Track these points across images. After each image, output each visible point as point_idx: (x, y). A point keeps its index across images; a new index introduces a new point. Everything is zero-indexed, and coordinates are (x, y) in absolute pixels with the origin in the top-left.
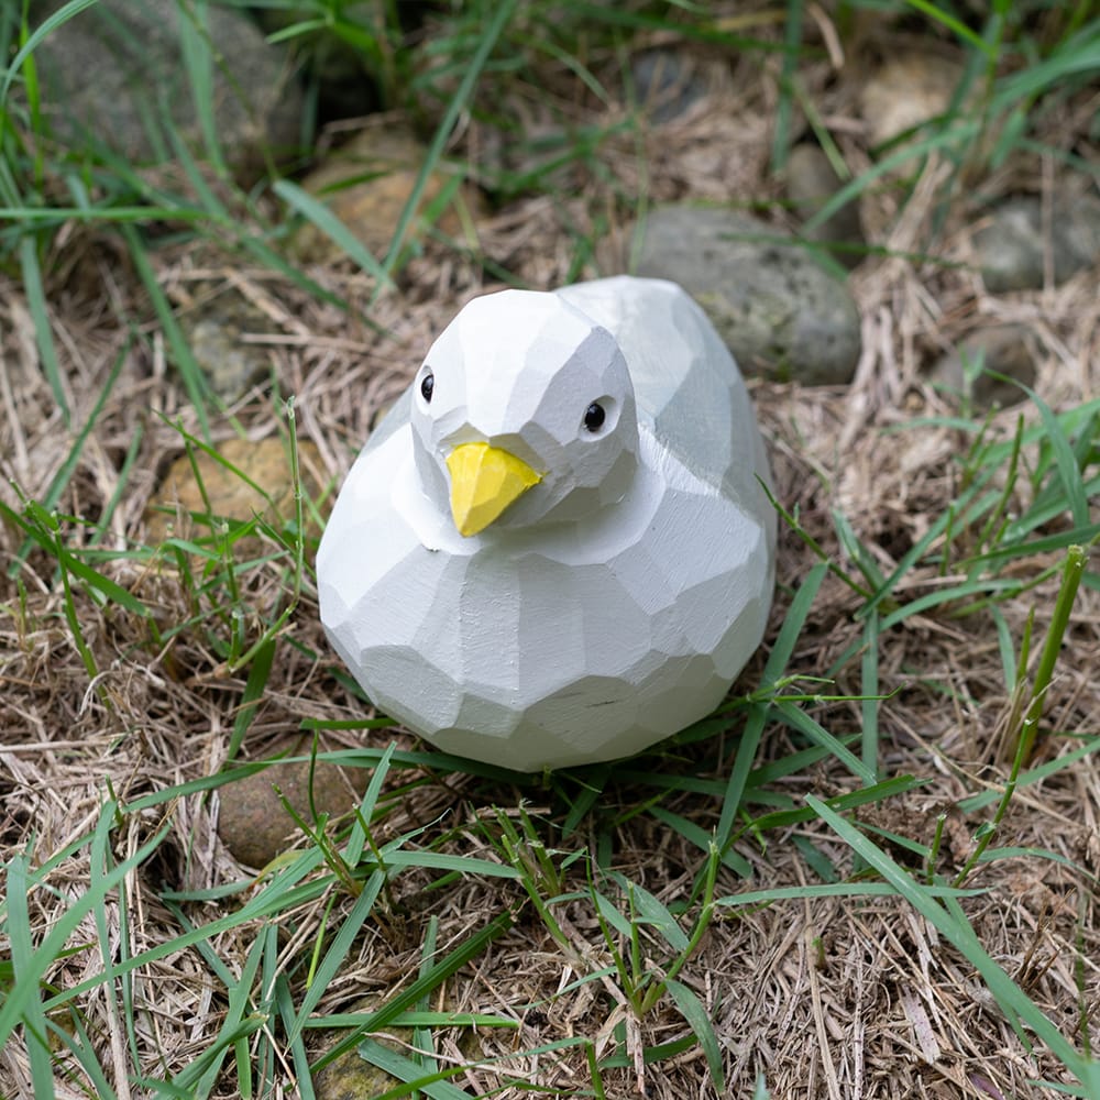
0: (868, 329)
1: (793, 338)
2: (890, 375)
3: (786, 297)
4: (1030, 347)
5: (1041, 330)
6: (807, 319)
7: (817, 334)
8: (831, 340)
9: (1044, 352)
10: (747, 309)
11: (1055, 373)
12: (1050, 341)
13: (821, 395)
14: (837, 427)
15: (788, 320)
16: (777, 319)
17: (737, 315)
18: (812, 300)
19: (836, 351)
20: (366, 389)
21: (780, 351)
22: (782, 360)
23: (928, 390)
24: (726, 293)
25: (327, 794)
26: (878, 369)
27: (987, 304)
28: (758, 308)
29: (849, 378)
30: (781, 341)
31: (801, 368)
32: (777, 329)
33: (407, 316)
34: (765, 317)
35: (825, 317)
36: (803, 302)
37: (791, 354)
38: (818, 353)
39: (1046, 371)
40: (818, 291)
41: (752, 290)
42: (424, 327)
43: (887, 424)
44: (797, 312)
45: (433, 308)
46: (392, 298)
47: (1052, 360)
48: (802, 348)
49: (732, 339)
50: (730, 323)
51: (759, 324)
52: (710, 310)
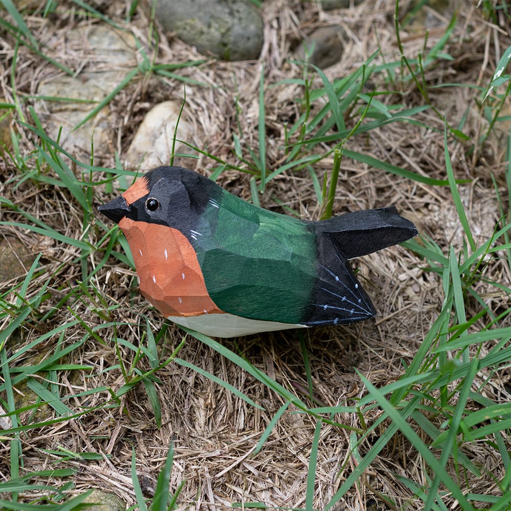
0: (266, 31)
1: (230, 39)
2: (276, 53)
3: (228, 19)
4: (340, 37)
5: (346, 28)
6: (237, 29)
7: (242, 36)
8: (249, 39)
9: (347, 39)
10: (209, 26)
11: (351, 49)
12: (350, 33)
13: (244, 64)
14: (251, 79)
15: (228, 30)
16: (223, 30)
17: (205, 29)
18: (240, 19)
19: (250, 44)
20: (34, 72)
21: (225, 45)
22: (226, 49)
23: (292, 60)
24: (200, 19)
25: (13, 266)
26: (270, 51)
27: (323, 16)
28: (215, 25)
29: (257, 56)
30: (225, 40)
31: (235, 52)
32: (223, 35)
33: (55, 35)
34: (217, 29)
35: (245, 28)
36: (236, 21)
37: (230, 46)
38: (243, 45)
39: (347, 48)
40: (243, 15)
41: (212, 17)
42: (62, 40)
43: (274, 77)
44: (233, 25)
45: (67, 30)
46: (48, 26)
47: (351, 43)
48: (235, 43)
49: (203, 40)
50: (202, 33)
51: (215, 33)
52: (192, 27)
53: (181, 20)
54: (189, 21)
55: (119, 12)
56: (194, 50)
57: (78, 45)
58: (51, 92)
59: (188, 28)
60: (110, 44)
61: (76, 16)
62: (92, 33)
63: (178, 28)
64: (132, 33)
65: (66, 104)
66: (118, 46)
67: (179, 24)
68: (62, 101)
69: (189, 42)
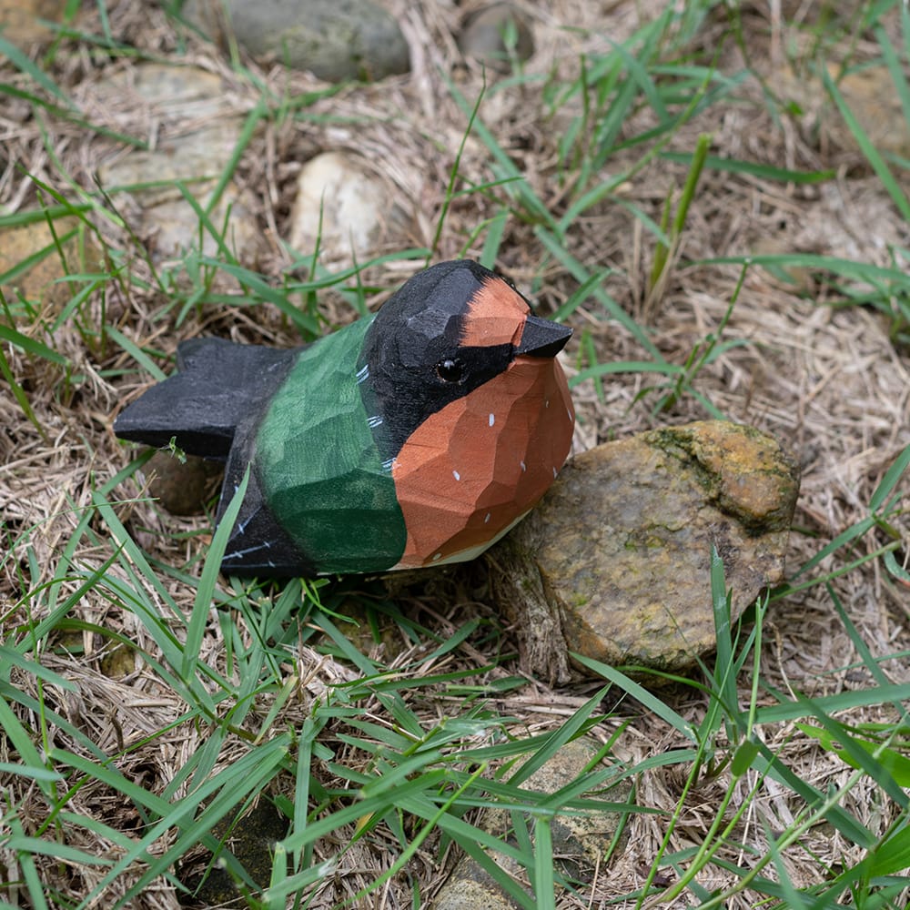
0: (406, 29)
1: (365, 47)
2: (437, 57)
3: (346, 17)
4: (521, 17)
6: (369, 31)
7: (379, 40)
8: (390, 42)
9: (530, 18)
10: (324, 32)
12: (530, 9)
13: (394, 83)
14: (419, 105)
15: (356, 34)
16: (348, 34)
17: (320, 39)
18: (364, 15)
19: (396, 49)
21: (357, 58)
22: (361, 65)
23: (470, 61)
24: (306, 24)
28: (332, 30)
30: (357, 51)
32: (351, 42)
34: (339, 35)
35: (379, 26)
36: (359, 18)
38: (387, 53)
39: (537, 32)
41: (322, 18)
44: (359, 25)
47: (539, 23)
48: (373, 53)
49: (321, 57)
50: (315, 46)
51: (337, 41)
52: (298, 40)
53: (273, 32)
54: (289, 31)
55: (155, 43)
56: (310, 77)
57: (123, 102)
58: (127, 178)
59: (290, 43)
60: (177, 90)
61: (93, 60)
62: (137, 81)
63: (271, 47)
64: (202, 68)
65: (162, 191)
66: (192, 91)
67: (271, 39)
68: (153, 188)
69: (297, 66)
